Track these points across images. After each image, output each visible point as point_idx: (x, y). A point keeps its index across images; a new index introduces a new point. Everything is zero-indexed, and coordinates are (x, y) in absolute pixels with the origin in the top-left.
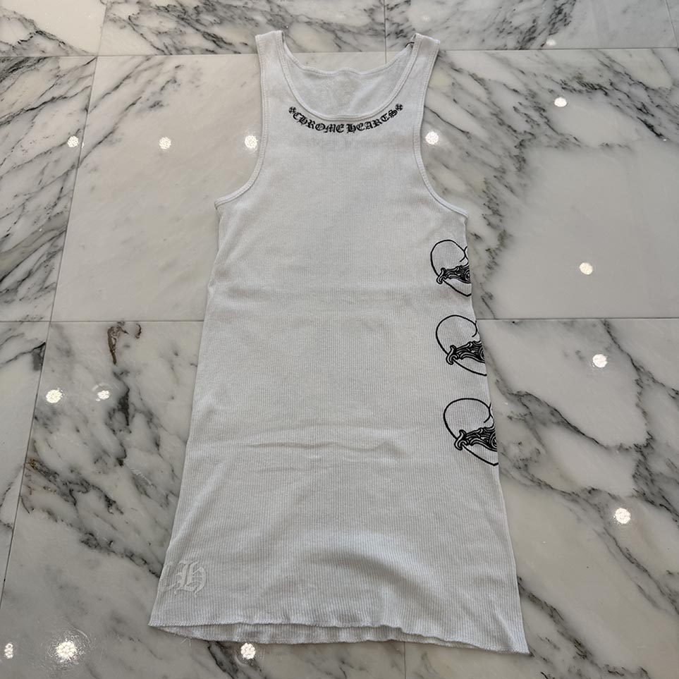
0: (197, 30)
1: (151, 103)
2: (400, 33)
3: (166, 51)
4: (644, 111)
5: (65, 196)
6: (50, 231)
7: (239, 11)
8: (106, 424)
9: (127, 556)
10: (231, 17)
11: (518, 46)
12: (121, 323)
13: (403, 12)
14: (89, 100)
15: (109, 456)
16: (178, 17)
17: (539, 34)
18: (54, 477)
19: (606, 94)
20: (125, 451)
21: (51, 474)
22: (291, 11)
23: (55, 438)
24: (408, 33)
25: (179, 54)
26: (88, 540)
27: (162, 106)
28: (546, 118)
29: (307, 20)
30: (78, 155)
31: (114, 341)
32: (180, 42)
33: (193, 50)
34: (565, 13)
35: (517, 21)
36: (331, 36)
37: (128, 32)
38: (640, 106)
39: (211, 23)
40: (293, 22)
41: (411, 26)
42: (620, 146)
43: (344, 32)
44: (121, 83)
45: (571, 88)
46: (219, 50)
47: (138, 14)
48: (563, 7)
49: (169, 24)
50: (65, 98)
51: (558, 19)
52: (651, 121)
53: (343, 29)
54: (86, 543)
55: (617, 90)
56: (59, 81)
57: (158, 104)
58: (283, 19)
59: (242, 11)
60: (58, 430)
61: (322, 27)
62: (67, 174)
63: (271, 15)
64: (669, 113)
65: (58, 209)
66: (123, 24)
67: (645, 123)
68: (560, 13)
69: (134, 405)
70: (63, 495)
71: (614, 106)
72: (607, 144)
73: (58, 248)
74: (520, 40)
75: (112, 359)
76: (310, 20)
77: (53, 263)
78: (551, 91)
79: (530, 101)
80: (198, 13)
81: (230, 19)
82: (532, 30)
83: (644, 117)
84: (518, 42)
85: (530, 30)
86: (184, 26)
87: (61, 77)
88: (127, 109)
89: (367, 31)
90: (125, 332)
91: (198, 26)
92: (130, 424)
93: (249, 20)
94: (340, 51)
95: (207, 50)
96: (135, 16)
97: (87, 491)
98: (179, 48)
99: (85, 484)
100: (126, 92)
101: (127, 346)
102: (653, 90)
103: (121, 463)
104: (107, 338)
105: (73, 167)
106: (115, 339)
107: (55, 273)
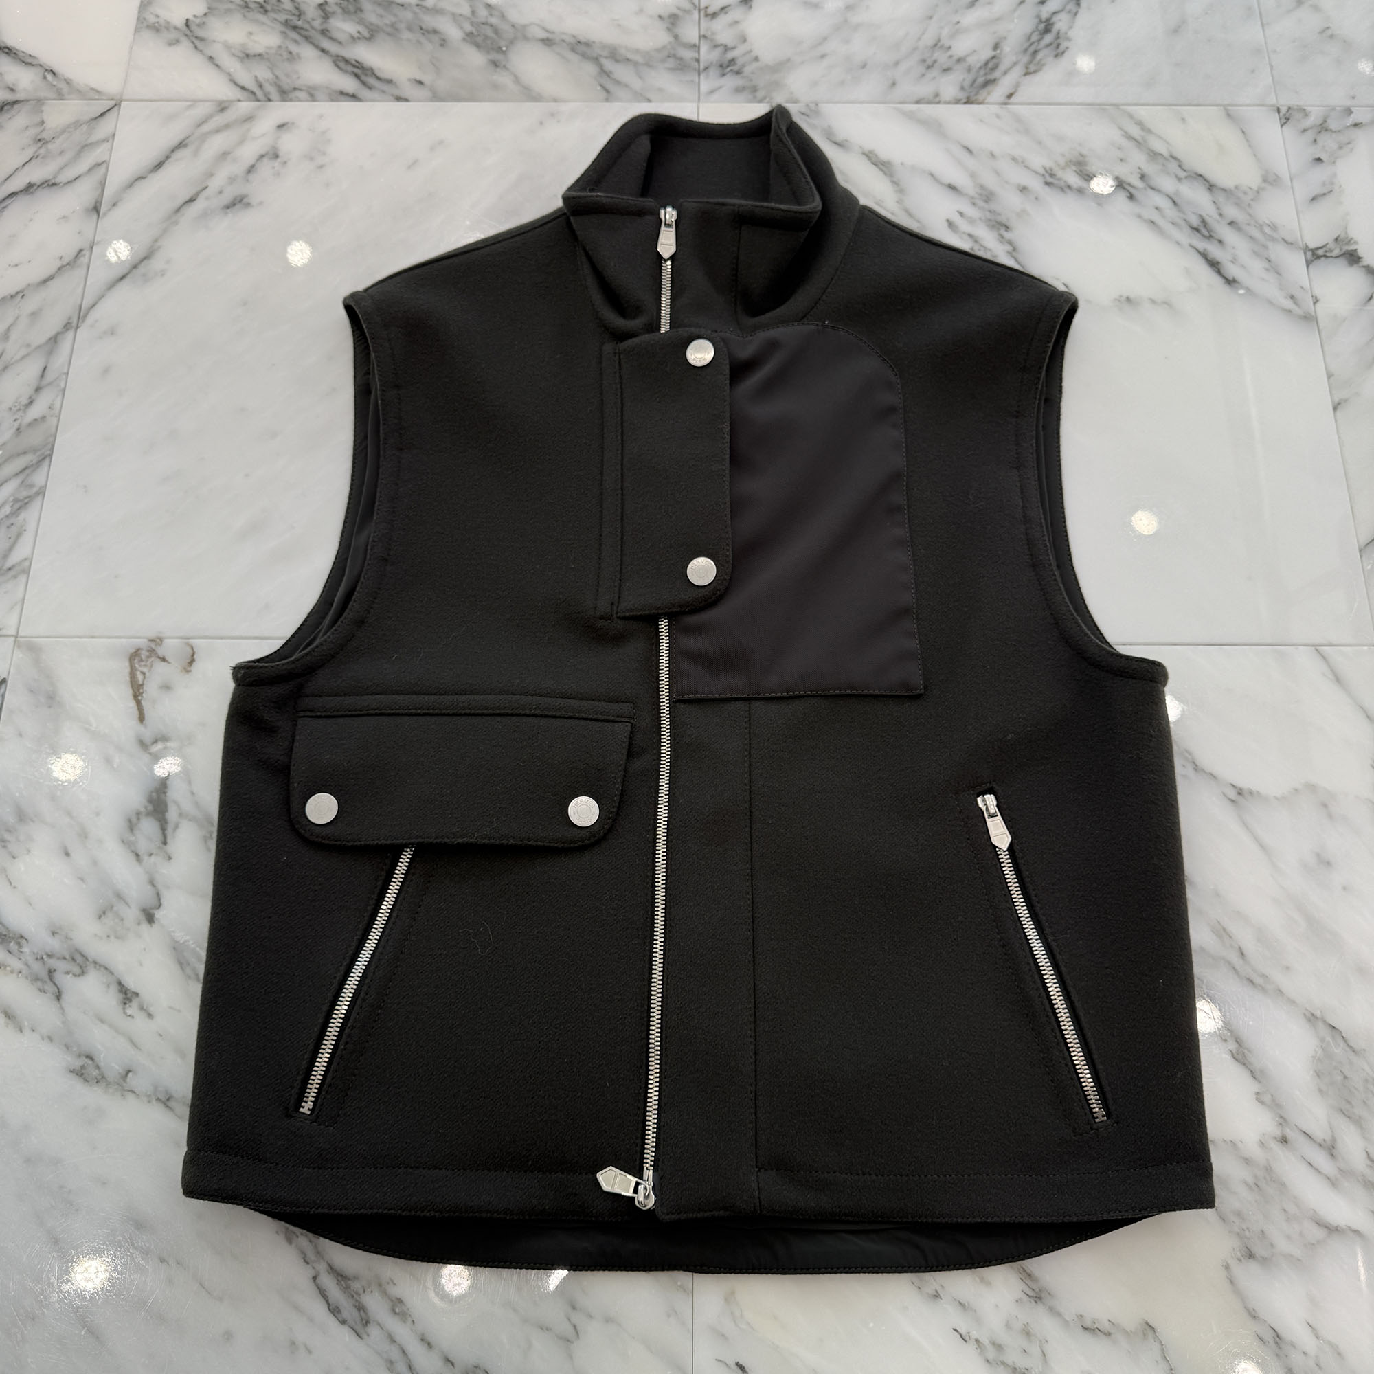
0: (323, 51)
1: (227, 198)
2: (727, 66)
3: (259, 93)
4: (1206, 233)
5: (50, 384)
6: (19, 455)
7: (408, 15)
8: (123, 841)
9: (158, 1099)
10: (393, 25)
11: (962, 96)
12: (157, 641)
13: (736, 22)
14: (103, 190)
15: (127, 904)
16: (286, 23)
17: (1005, 73)
18: (19, 944)
19: (1131, 197)
20: (158, 894)
21: (13, 938)
22: (514, 16)
23: (23, 869)
24: (744, 66)
25: (284, 100)
26: (83, 1067)
27: (248, 205)
28: (1010, 243)
29: (544, 35)
30: (79, 302)
31: (140, 677)
32: (287, 75)
33: (313, 92)
34: (1058, 33)
35: (962, 46)
36: (590, 69)
37: (184, 51)
38: (1195, 221)
39: (353, 38)
40: (515, 38)
41: (750, 51)
42: (1153, 301)
43: (617, 61)
44: (168, 157)
45: (1062, 184)
46: (364, 92)
47: (205, 14)
48: (1055, 19)
49: (266, 38)
50: (54, 184)
51: (1043, 43)
52: (1215, 251)
53: (614, 54)
54: (80, 1073)
55: (1152, 188)
56: (42, 151)
57: (241, 201)
58: (496, 31)
59: (415, 13)
60: (29, 851)
61: (573, 50)
62: (55, 340)
63: (472, 24)
64: (1251, 237)
65: (35, 412)
66: (173, 35)
67: (1204, 255)
68: (1047, 30)
69: (175, 802)
70: (36, 979)
71: (1145, 221)
72: (1127, 298)
73: (35, 490)
74: (967, 84)
75: (136, 713)
76: (550, 36)
77: (24, 520)
78: (1023, 189)
79: (980, 208)
80: (326, 16)
81: (389, 30)
82: (990, 65)
83: (1202, 245)
84: (962, 88)
85: (986, 63)
86: (296, 41)
87: (47, 142)
88: (178, 210)
89: (663, 61)
90: (164, 659)
91: (326, 44)
92: (168, 840)
93: (428, 32)
94: (607, 100)
95: (342, 93)
96: (198, 21)
97: (83, 973)
98: (286, 87)
99: (79, 959)
100: (177, 178)
101: (167, 687)
102: (1224, 190)
103: (150, 918)
104: (127, 670)
105: (67, 326)
106: (144, 674)
107: (27, 539)
